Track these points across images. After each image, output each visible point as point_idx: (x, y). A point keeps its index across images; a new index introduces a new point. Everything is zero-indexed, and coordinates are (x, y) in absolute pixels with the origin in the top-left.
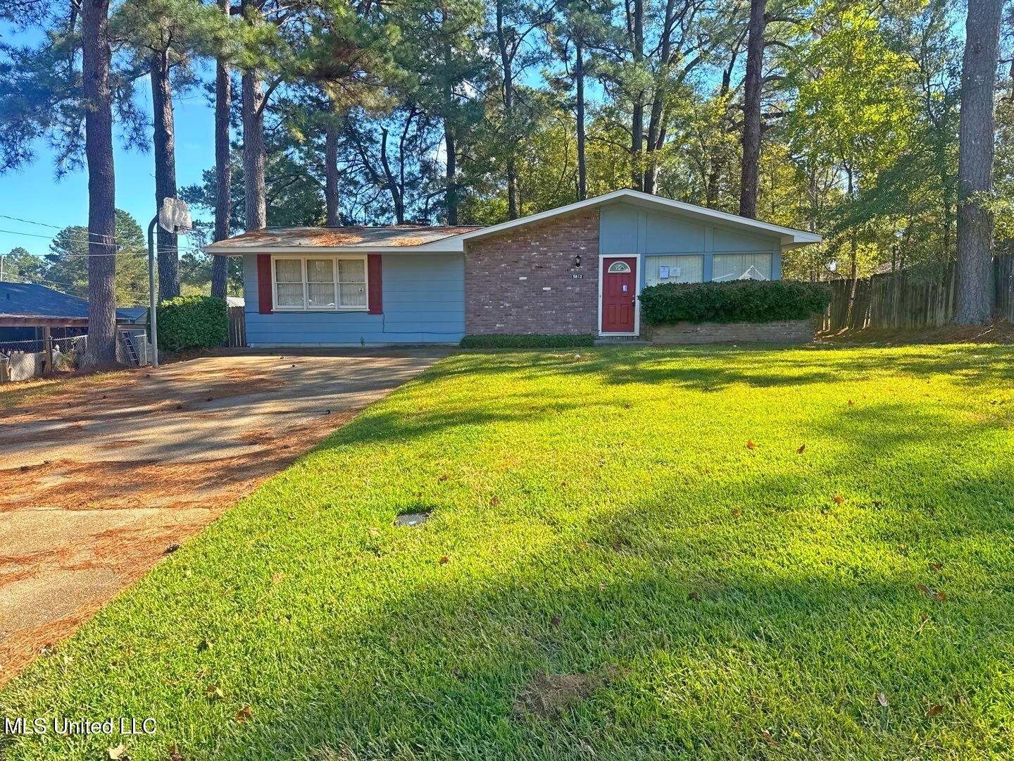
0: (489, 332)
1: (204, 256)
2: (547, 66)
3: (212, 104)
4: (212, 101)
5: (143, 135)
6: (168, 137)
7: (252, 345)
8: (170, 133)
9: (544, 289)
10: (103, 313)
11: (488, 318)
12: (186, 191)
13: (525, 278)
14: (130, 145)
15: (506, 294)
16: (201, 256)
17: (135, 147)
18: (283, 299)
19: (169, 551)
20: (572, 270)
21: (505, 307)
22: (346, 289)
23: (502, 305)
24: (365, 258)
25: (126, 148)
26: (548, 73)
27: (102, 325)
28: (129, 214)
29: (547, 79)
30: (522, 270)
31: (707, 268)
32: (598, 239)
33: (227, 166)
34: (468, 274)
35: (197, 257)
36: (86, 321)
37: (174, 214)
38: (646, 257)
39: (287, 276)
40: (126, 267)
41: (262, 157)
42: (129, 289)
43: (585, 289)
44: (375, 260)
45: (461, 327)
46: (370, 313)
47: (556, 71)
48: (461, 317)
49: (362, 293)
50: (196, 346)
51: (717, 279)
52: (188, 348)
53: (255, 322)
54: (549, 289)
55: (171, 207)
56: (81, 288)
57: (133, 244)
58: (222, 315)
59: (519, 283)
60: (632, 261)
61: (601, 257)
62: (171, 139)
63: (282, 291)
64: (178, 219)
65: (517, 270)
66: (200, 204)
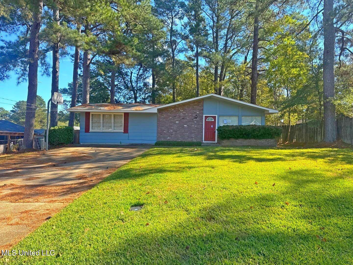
0: (165, 140)
1: (66, 112)
2: (187, 53)
3: (73, 61)
4: (73, 60)
5: (49, 71)
6: (57, 72)
7: (82, 143)
8: (58, 71)
9: (185, 126)
10: (30, 132)
11: (165, 135)
12: (62, 90)
13: (178, 122)
14: (44, 74)
15: (171, 127)
16: (65, 112)
17: (45, 75)
18: (93, 127)
19: (47, 219)
20: (194, 120)
21: (171, 132)
22: (116, 125)
23: (170, 131)
24: (123, 114)
25: (42, 75)
26: (187, 55)
27: (29, 135)
28: (41, 97)
29: (186, 57)
30: (177, 119)
31: (240, 120)
32: (203, 109)
33: (77, 82)
34: (158, 120)
35: (64, 112)
36: (23, 134)
37: (57, 98)
38: (219, 116)
39: (95, 119)
40: (39, 115)
41: (89, 79)
42: (39, 123)
43: (198, 126)
44: (127, 115)
45: (155, 138)
46: (124, 133)
47: (190, 54)
48: (155, 135)
49: (121, 126)
50: (62, 144)
51: (243, 124)
52: (59, 144)
53: (83, 135)
54: (186, 126)
55: (56, 95)
56: (23, 122)
57: (42, 107)
58: (72, 133)
59: (176, 124)
60: (214, 118)
61: (204, 116)
62: (58, 72)
63: (93, 125)
64: (59, 99)
65: (175, 119)
66: (66, 94)
